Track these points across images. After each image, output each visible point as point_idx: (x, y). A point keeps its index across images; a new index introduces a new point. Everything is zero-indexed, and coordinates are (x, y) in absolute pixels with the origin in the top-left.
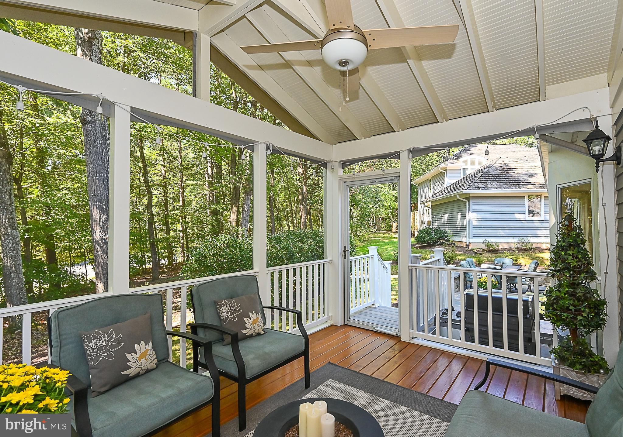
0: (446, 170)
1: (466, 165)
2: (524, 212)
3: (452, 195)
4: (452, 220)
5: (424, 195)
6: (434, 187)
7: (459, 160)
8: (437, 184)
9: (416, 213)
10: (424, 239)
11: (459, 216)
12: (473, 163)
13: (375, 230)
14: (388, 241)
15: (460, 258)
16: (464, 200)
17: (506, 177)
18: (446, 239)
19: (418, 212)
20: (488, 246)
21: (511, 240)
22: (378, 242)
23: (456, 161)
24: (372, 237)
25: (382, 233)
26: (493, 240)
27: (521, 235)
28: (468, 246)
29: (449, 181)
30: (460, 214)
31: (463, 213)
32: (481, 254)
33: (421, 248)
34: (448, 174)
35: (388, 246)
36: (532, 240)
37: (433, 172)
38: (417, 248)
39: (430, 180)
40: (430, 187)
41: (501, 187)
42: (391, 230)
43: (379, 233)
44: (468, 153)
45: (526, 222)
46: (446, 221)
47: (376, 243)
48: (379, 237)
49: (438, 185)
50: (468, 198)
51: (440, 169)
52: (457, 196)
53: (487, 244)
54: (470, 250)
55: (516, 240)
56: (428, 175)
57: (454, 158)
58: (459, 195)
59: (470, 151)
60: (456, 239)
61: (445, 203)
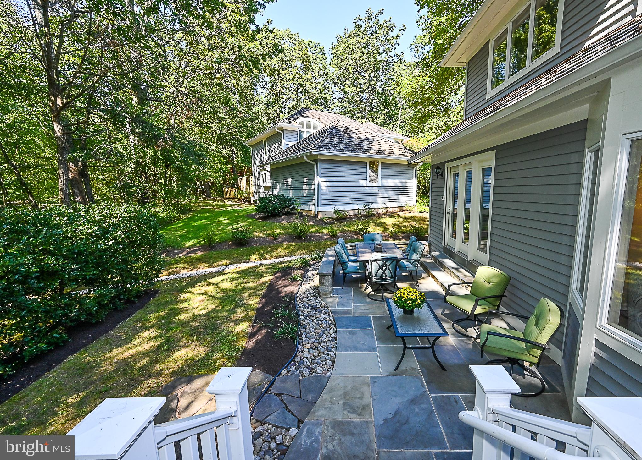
0: (283, 131)
1: (303, 127)
2: (365, 178)
3: (299, 156)
4: (298, 186)
5: (259, 157)
6: (270, 149)
7: (296, 121)
8: (273, 146)
9: (250, 178)
10: (267, 209)
11: (305, 181)
12: (308, 127)
13: (204, 196)
14: (221, 209)
15: (312, 230)
16: (312, 163)
17: (349, 140)
18: (291, 207)
19: (253, 176)
20: (337, 214)
21: (356, 207)
22: (209, 212)
23: (293, 122)
24: (200, 206)
25: (213, 200)
26: (341, 208)
27: (363, 202)
28: (317, 215)
29: (286, 143)
30: (306, 178)
31: (310, 178)
32: (332, 223)
33: (264, 219)
34: (285, 135)
35: (222, 218)
36: (375, 206)
37: (268, 132)
38: (258, 219)
39: (265, 142)
40: (266, 149)
41: (348, 150)
42: (223, 197)
43: (209, 200)
44: (303, 116)
45: (367, 188)
46: (289, 187)
47: (206, 213)
48: (209, 206)
49: (275, 147)
50: (316, 161)
51: (276, 128)
52: (305, 157)
53: (336, 212)
54: (320, 220)
55: (360, 207)
56: (262, 136)
57: (291, 119)
58: (307, 156)
59: (304, 114)
60: (303, 207)
61: (288, 166)
